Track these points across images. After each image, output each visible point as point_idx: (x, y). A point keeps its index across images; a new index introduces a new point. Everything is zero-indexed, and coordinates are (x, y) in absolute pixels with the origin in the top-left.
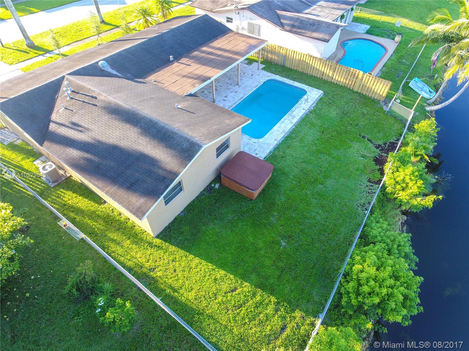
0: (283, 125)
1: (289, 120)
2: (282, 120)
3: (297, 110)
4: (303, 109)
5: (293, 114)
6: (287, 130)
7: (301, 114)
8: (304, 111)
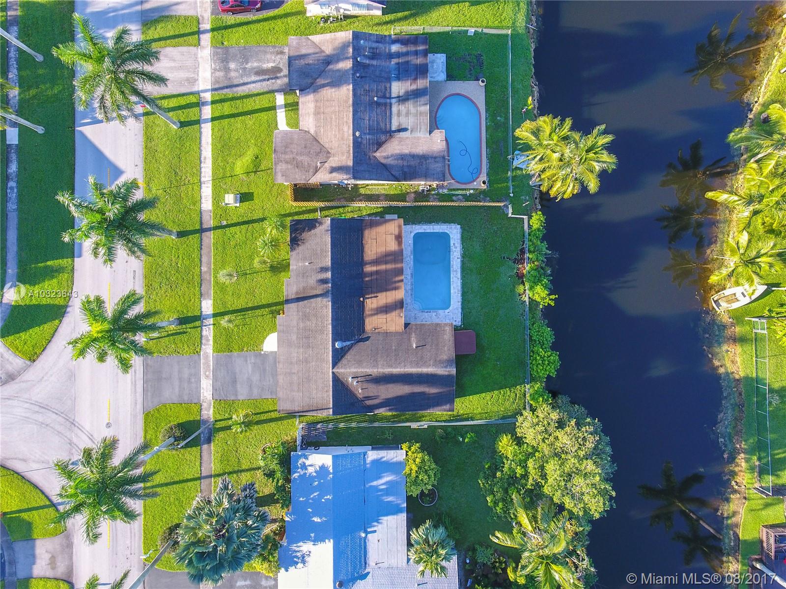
0: (455, 286)
1: (456, 277)
2: (452, 280)
3: (454, 263)
4: (458, 258)
5: (455, 270)
6: (460, 288)
7: (459, 265)
8: (459, 260)
